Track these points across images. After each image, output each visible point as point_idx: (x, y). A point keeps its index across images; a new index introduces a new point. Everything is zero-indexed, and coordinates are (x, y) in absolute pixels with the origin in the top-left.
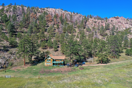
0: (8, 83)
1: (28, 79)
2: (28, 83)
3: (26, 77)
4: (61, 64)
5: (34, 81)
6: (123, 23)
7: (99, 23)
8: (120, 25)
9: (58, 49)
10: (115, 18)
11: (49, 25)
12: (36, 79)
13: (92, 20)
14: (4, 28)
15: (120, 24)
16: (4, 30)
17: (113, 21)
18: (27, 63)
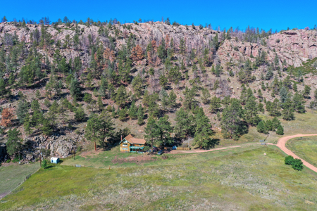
0: (79, 173)
1: (98, 170)
2: (98, 175)
3: (97, 167)
4: (140, 150)
5: (104, 173)
6: (305, 46)
7: (245, 49)
8: (297, 50)
9: (144, 121)
10: (288, 34)
11: (138, 68)
12: (107, 171)
13: (229, 43)
14: (65, 85)
15: (295, 49)
16: (65, 88)
17: (281, 42)
18: (98, 146)
